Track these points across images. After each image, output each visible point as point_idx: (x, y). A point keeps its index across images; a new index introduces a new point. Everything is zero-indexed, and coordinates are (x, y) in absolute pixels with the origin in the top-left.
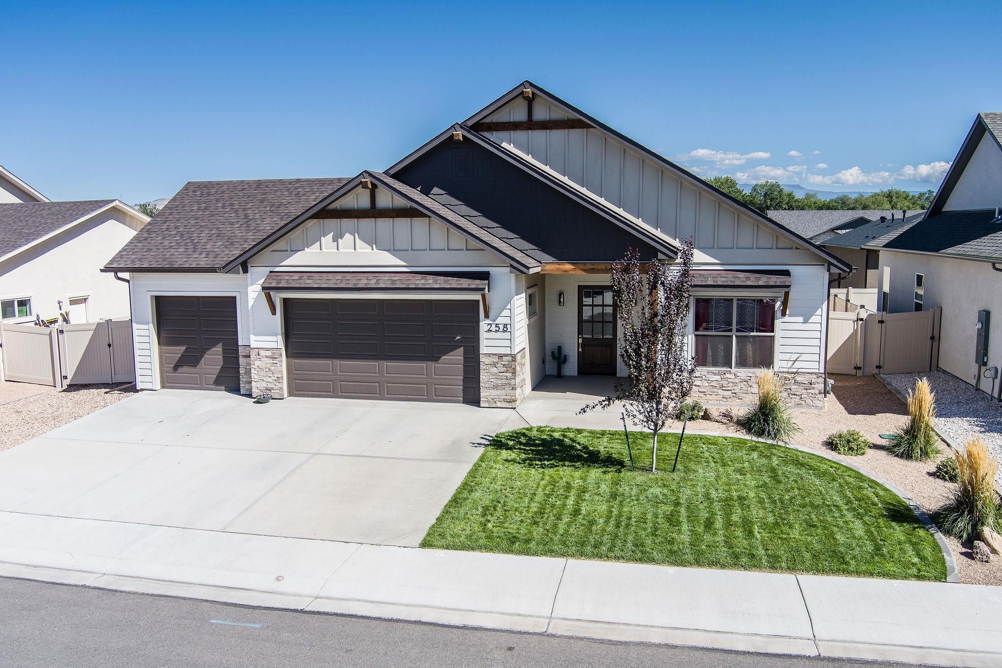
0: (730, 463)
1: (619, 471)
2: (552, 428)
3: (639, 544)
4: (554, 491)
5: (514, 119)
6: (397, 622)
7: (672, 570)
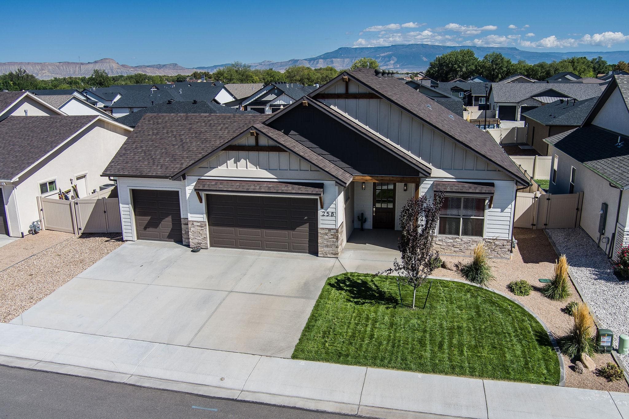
0: (455, 302)
1: (395, 307)
2: (358, 273)
3: (404, 359)
4: (360, 321)
5: (338, 92)
6: (284, 408)
7: (420, 375)
